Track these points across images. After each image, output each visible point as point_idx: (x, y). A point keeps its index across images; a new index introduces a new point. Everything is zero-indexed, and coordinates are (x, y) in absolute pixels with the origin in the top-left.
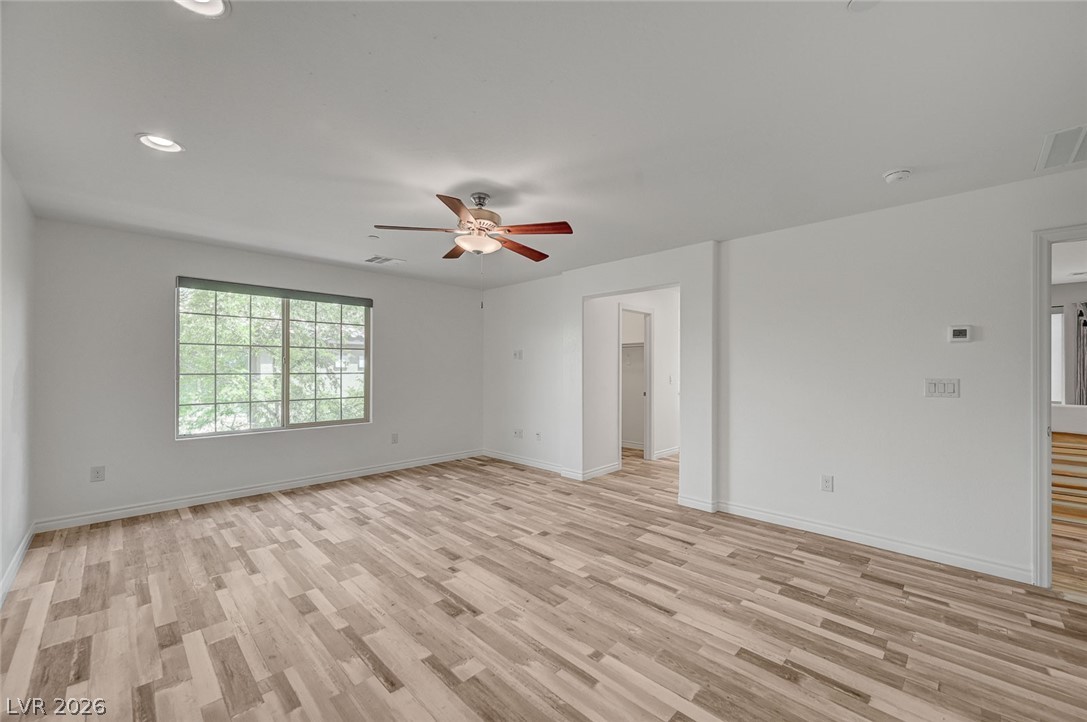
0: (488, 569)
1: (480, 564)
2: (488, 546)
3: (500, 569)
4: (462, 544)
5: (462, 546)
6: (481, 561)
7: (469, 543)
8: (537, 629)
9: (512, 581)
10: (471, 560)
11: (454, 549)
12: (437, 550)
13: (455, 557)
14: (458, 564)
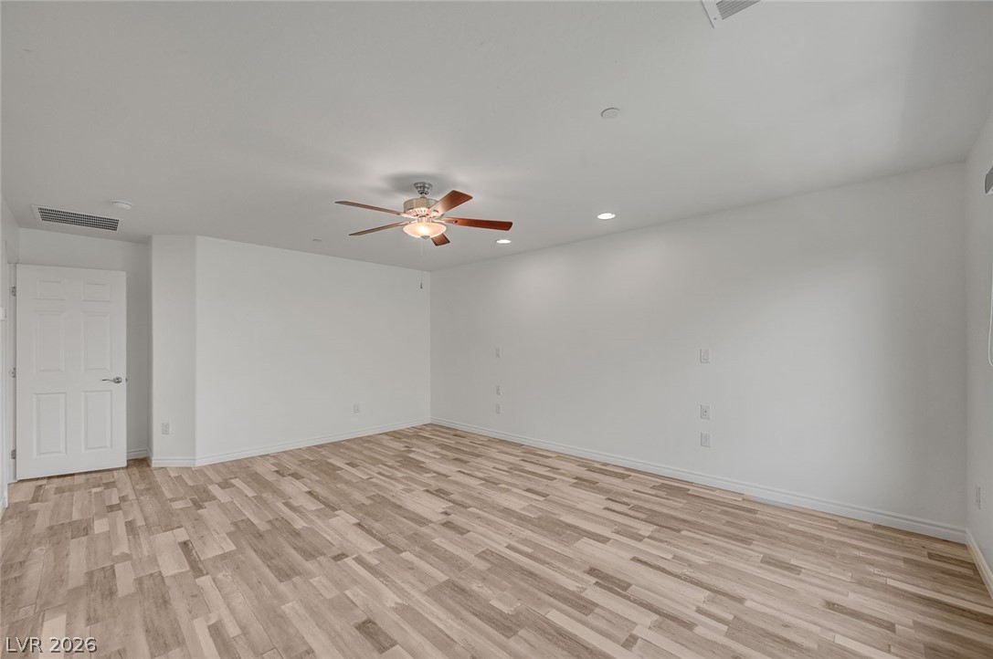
0: (417, 515)
1: (424, 518)
2: (415, 538)
3: (407, 515)
4: (443, 541)
5: (444, 537)
6: (422, 521)
7: (437, 541)
8: (393, 485)
9: (400, 507)
10: (432, 522)
11: (450, 533)
12: (469, 531)
13: (447, 525)
14: (443, 518)
